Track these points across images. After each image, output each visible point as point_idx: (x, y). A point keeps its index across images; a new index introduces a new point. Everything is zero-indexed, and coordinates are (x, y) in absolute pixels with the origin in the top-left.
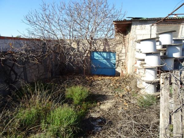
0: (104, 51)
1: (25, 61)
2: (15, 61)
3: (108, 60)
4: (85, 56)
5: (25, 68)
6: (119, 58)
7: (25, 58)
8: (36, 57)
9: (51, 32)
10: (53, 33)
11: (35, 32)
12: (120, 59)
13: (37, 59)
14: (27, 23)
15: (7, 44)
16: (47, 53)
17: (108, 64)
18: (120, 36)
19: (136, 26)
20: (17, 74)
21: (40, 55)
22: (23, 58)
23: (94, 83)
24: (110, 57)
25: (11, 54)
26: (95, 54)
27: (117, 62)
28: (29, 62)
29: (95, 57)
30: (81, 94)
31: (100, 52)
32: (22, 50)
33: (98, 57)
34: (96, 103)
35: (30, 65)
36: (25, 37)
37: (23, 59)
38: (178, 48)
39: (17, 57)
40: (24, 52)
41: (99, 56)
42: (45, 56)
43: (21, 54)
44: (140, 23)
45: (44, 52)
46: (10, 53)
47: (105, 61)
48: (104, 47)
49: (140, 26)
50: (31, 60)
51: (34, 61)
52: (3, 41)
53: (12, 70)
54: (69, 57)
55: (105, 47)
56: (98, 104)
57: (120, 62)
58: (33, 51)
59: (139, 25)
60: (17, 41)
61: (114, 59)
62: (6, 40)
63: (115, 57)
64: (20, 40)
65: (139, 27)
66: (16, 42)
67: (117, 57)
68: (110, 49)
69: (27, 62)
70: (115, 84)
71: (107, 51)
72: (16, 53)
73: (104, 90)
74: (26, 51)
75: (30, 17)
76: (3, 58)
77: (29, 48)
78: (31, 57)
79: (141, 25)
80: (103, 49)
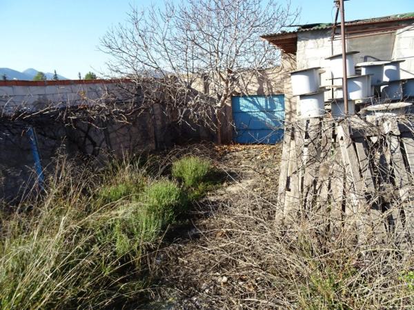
0: (260, 94)
1: (108, 121)
2: (92, 121)
3: (270, 112)
4: (218, 107)
5: (107, 133)
6: (291, 107)
7: (107, 116)
8: (124, 113)
9: (150, 63)
10: (154, 65)
11: (121, 67)
12: (293, 107)
13: (127, 116)
14: (105, 51)
15: (76, 93)
16: (143, 106)
17: (268, 120)
18: (292, 61)
19: (306, 42)
20: (95, 143)
21: (132, 109)
22: (104, 115)
23: (228, 156)
24: (274, 106)
25: (84, 110)
26: (243, 102)
27: (288, 116)
28: (114, 123)
29: (241, 108)
30: (197, 169)
31: (251, 97)
32: (101, 102)
33: (247, 107)
34: (222, 183)
35: (116, 127)
36: (105, 78)
37: (103, 117)
38: (358, 83)
39: (94, 114)
40: (103, 105)
41: (251, 105)
42: (140, 110)
43: (100, 109)
44: (313, 36)
45: (138, 103)
46: (82, 109)
47: (262, 114)
48: (258, 85)
49: (314, 41)
50: (117, 118)
51: (120, 119)
52: (68, 87)
53: (87, 136)
54: (185, 110)
55: (261, 85)
56: (225, 184)
57: (293, 114)
58: (119, 103)
59: (312, 39)
60: (91, 86)
61: (281, 109)
62: (73, 86)
63: (283, 106)
64: (97, 85)
65: (311, 43)
66: (91, 88)
67: (287, 104)
68: (271, 89)
69: (110, 122)
70: (267, 155)
71: (267, 94)
72: (91, 108)
73: (243, 166)
74: (107, 103)
75: (111, 38)
76: (73, 117)
77: (113, 97)
78: (115, 113)
79: (316, 39)
80: (256, 89)
